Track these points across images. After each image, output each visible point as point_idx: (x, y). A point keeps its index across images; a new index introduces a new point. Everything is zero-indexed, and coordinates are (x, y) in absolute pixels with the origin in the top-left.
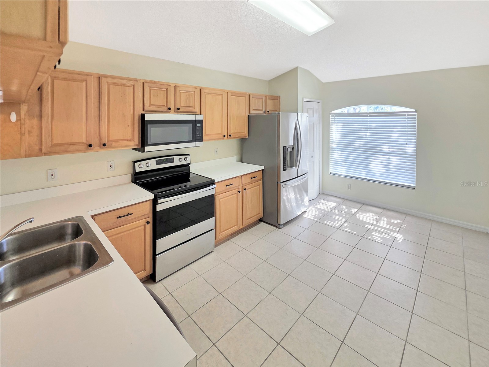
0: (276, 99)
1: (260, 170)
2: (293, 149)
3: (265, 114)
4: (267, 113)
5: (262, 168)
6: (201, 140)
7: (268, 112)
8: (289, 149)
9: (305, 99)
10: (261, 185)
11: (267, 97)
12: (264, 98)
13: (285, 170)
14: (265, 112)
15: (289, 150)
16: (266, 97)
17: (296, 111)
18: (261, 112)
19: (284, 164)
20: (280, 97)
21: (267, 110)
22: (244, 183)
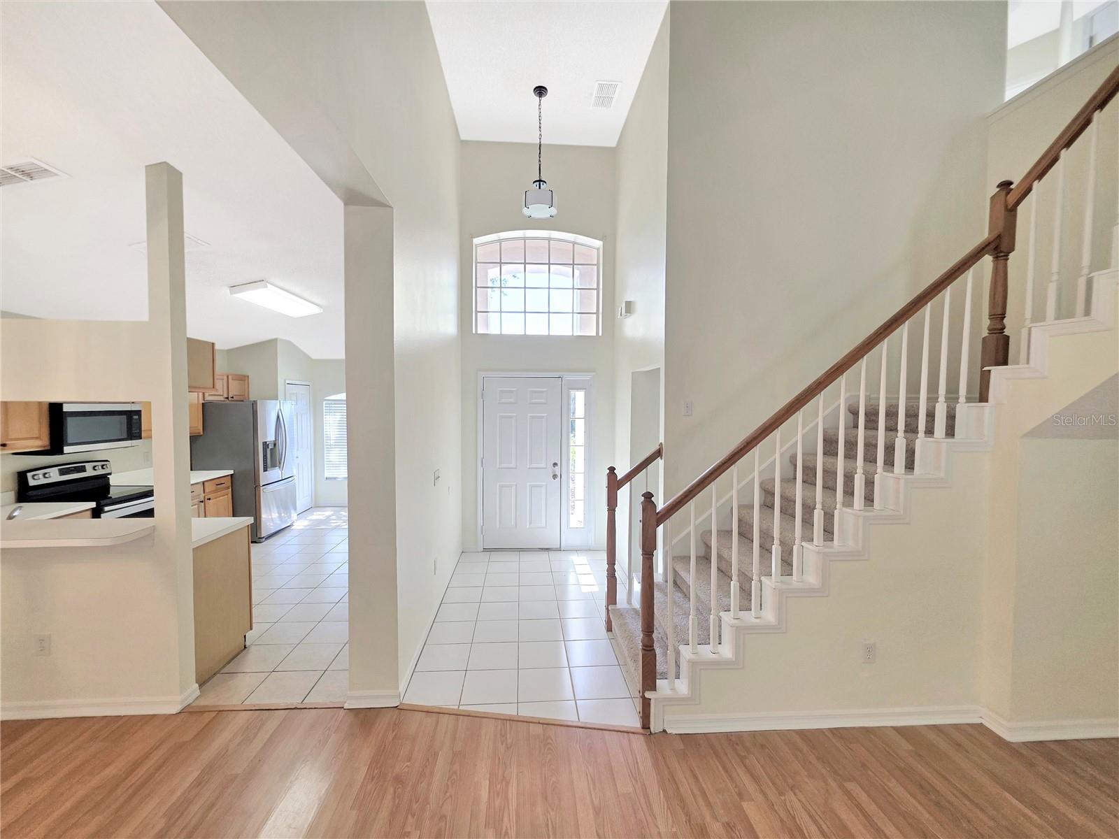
0: (243, 379)
1: (228, 476)
2: (275, 445)
3: (227, 402)
4: (230, 399)
5: (232, 472)
6: (139, 437)
7: (233, 397)
8: (270, 445)
9: (287, 382)
10: (230, 495)
11: (230, 377)
12: (225, 378)
13: (265, 470)
14: (228, 398)
15: (270, 447)
16: (228, 377)
17: (276, 398)
18: (221, 398)
19: (264, 463)
20: (248, 377)
21: (231, 395)
22: (207, 490)
